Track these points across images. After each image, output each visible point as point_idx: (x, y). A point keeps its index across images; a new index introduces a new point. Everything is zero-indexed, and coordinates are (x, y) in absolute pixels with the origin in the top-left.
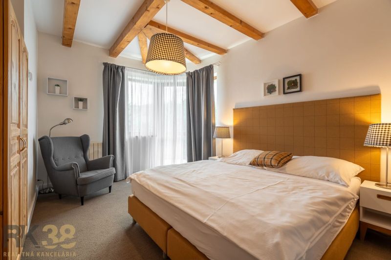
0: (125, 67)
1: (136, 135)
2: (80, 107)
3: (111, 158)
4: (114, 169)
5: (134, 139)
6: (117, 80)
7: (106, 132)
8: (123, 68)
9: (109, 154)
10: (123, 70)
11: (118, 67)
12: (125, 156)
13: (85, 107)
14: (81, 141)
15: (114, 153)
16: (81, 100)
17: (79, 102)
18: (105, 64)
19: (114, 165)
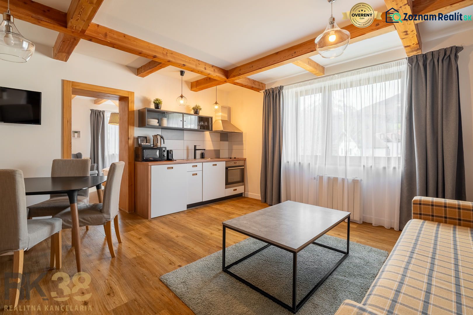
0: (104, 111)
1: (112, 153)
2: (75, 136)
3: (95, 166)
4: (97, 171)
5: (111, 155)
6: (100, 120)
7: (92, 150)
8: (103, 112)
9: (94, 163)
10: (104, 113)
11: (100, 111)
12: (105, 164)
13: (79, 136)
14: (77, 156)
15: (98, 163)
16: (76, 132)
17: (75, 133)
18: (92, 110)
19: (98, 169)
